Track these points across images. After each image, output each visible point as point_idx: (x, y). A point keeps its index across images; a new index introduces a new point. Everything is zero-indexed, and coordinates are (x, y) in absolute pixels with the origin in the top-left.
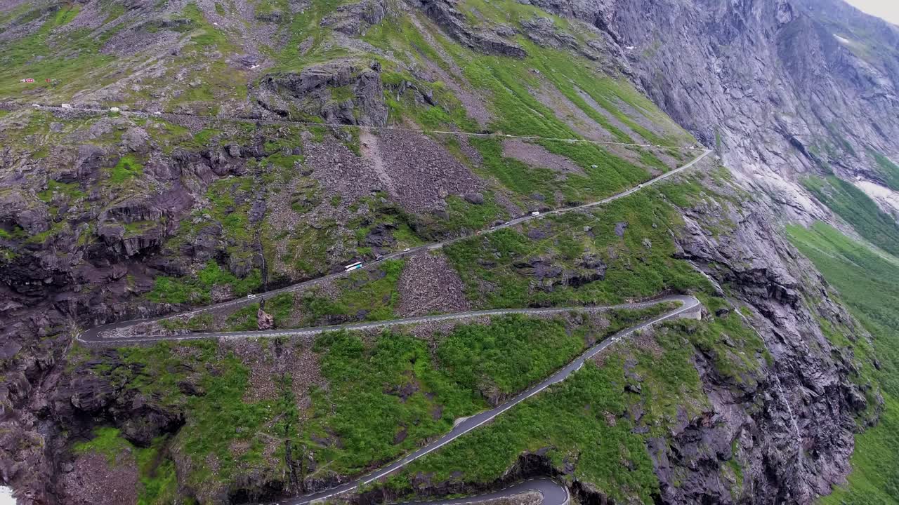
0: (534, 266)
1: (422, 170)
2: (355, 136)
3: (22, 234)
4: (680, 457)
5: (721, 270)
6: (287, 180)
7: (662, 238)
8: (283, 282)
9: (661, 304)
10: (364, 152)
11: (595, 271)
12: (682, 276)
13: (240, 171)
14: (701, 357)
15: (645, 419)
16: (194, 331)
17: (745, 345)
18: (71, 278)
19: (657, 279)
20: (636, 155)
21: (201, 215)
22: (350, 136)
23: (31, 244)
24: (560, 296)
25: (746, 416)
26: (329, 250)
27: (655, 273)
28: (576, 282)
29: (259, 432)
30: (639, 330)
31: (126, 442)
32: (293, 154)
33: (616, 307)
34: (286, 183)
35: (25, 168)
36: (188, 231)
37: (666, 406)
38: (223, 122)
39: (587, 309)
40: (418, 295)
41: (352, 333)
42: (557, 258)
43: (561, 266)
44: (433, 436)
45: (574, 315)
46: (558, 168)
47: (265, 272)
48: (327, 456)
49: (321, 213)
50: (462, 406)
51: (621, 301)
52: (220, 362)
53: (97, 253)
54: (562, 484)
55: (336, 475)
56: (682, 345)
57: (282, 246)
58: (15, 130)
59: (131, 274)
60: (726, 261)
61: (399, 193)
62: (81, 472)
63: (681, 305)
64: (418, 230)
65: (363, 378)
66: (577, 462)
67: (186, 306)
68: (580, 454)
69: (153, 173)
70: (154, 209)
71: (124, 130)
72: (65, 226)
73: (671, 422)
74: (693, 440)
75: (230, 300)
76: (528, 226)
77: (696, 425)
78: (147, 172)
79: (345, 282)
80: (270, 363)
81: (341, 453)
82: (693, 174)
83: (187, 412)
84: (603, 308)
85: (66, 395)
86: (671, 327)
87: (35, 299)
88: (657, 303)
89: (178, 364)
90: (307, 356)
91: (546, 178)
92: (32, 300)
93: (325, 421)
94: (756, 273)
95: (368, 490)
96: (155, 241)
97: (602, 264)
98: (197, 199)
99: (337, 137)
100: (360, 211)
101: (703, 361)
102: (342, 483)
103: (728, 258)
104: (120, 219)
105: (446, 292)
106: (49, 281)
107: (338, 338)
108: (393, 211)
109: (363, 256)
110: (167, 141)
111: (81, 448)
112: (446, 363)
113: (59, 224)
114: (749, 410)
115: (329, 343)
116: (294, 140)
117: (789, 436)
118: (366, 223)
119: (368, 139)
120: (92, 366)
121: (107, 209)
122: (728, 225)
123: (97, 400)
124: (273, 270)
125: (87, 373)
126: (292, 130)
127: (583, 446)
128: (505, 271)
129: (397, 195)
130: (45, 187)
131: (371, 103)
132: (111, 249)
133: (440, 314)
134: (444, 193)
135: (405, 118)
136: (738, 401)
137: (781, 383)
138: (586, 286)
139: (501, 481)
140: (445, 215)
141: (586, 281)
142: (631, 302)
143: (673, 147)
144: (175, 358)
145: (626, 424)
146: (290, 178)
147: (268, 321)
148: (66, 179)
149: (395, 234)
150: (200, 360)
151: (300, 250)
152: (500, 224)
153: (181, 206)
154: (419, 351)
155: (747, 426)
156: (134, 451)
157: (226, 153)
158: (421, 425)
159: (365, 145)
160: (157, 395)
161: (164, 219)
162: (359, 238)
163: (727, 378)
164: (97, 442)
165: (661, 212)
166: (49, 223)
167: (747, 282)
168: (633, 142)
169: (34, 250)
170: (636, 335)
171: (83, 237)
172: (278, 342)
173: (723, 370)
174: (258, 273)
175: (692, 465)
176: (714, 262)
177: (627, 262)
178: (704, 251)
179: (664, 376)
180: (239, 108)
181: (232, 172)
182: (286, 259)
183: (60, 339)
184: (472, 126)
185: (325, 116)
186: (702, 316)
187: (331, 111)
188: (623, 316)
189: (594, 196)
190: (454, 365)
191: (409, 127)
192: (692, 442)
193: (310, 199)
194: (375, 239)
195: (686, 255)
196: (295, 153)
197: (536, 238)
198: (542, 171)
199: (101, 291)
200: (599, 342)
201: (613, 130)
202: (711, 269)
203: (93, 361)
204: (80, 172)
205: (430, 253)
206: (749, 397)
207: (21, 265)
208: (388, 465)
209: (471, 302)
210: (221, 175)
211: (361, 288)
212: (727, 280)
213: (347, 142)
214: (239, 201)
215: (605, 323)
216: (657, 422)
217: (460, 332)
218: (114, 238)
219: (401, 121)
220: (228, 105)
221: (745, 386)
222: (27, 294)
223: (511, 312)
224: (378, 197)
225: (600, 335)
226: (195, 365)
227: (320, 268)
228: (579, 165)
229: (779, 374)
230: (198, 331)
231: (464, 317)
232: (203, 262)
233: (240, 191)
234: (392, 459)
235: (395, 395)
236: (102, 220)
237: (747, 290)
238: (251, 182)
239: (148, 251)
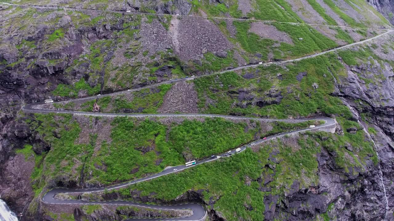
0: (240, 93)
1: (198, 38)
2: (169, 20)
3: (6, 63)
4: (286, 207)
5: (362, 105)
6: (128, 41)
7: (327, 83)
8: (110, 91)
9: (309, 122)
10: (171, 28)
11: (274, 99)
12: (332, 107)
13: (108, 37)
14: (326, 154)
15: (271, 184)
16: (66, 110)
17: (360, 151)
18: (23, 82)
19: (313, 107)
20: (335, 32)
21: (83, 57)
22: (166, 20)
23: (9, 67)
24: (248, 111)
25: (345, 191)
26: (135, 77)
27: (313, 103)
28: (261, 104)
29: (74, 158)
30: (289, 135)
31: (33, 152)
32: (135, 29)
33: (281, 121)
34: (127, 43)
35: (15, 34)
36: (76, 64)
37: (287, 179)
38: (107, 13)
39: (262, 120)
40: (172, 102)
41: (131, 119)
42: (254, 90)
43: (255, 94)
44: (151, 173)
45: (252, 122)
46: (277, 39)
47: (102, 85)
48: (97, 174)
49: (137, 59)
50: (172, 161)
51: (284, 117)
52: (71, 124)
53: (35, 72)
54: (205, 210)
55: (98, 183)
56: (314, 146)
57: (113, 75)
58: (19, 17)
59: (50, 82)
60: (368, 100)
61: (180, 50)
62: (14, 161)
63: (323, 123)
64: (184, 70)
65: (127, 141)
66: (217, 200)
67: (67, 98)
68: (221, 196)
69: (68, 37)
70: (62, 54)
71: (61, 17)
72: (23, 60)
73: (286, 188)
74: (300, 199)
75: (85, 97)
76: (245, 71)
77: (304, 192)
78: (66, 37)
79: (138, 93)
80: (91, 127)
81: (104, 174)
82: (369, 45)
83: (52, 144)
84: (271, 120)
85: (13, 130)
86: (311, 135)
87: (10, 90)
88: (307, 121)
89: (54, 123)
90: (108, 127)
91: (268, 45)
92: (8, 90)
93: (103, 158)
94: (388, 109)
95: (110, 193)
96: (61, 68)
97: (280, 95)
98: (85, 50)
99: (160, 20)
100: (156, 59)
101: (326, 157)
102: (101, 187)
103: (370, 97)
104: (48, 58)
105: (188, 102)
106: (15, 83)
107: (123, 120)
108: (174, 59)
109: (151, 81)
110: (78, 22)
111: (18, 151)
112: (171, 139)
113: (21, 59)
114: (348, 188)
115: (119, 122)
116: (137, 22)
117: (378, 206)
118: (157, 65)
119: (175, 22)
120: (24, 119)
121: (43, 53)
122: (380, 78)
123: (24, 134)
124: (106, 85)
125: (21, 122)
126: (138, 16)
127: (225, 192)
128: (223, 94)
129: (179, 51)
130: (20, 43)
131: (182, 3)
132: (42, 71)
133: (180, 113)
134: (204, 51)
135: (200, 10)
136: (343, 182)
137: (383, 175)
138: (267, 107)
139: (175, 201)
140: (200, 63)
141: (267, 104)
142: (291, 118)
143: (364, 28)
144: (53, 121)
145: (257, 185)
146: (129, 41)
147: (97, 108)
148: (30, 39)
149: (173, 71)
150: (63, 123)
151: (121, 77)
152: (230, 69)
153: (77, 53)
154: (162, 131)
155: (343, 197)
156: (35, 156)
157: (104, 28)
158: (147, 167)
159: (172, 25)
160: (44, 135)
161: (67, 59)
162: (151, 72)
163: (340, 168)
164: (24, 150)
165: (334, 67)
166: (17, 59)
167: (379, 113)
168: (337, 25)
169: (9, 70)
170: (287, 137)
171: (30, 65)
172: (97, 118)
173: (339, 163)
174: (100, 85)
175: (293, 213)
176: (359, 100)
177: (297, 96)
178: (354, 93)
179: (294, 162)
180: (117, 6)
181: (105, 37)
182: (113, 80)
183: (16, 107)
184: (238, 14)
185: (157, 10)
186: (336, 131)
187: (160, 7)
188: (282, 125)
189: (293, 56)
190: (176, 140)
191: (201, 15)
192: (299, 200)
193: (134, 52)
194: (160, 73)
195: (340, 94)
196: (136, 28)
197: (248, 78)
198: (267, 40)
199: (35, 88)
200: (262, 138)
201: (326, 17)
202: (356, 104)
203: (24, 118)
204: (36, 36)
205: (187, 82)
206: (351, 181)
207: (4, 75)
208: (124, 183)
209: (199, 109)
210: (100, 38)
211: (144, 97)
212: (365, 111)
213: (164, 23)
214: (102, 51)
215: (270, 128)
216: (277, 187)
217: (186, 123)
218: (43, 66)
219: (197, 12)
220: (113, 5)
221: (349, 175)
222: (7, 88)
223: (218, 116)
224: (168, 52)
225: (264, 134)
226: (60, 124)
227: (128, 85)
228: (291, 38)
229: (383, 170)
230: (68, 110)
231: (190, 117)
232: (78, 79)
233: (105, 46)
234: (127, 180)
235: (140, 150)
236: (40, 58)
237: (379, 118)
238: (111, 42)
239: (58, 72)
